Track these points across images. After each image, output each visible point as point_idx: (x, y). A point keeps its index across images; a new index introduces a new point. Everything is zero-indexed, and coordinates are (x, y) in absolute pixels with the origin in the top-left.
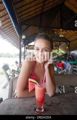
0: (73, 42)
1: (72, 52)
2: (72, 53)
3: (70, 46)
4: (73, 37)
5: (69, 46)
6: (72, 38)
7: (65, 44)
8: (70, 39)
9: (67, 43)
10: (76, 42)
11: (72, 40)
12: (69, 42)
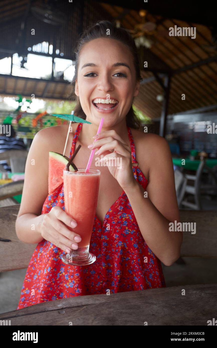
0: (184, 75)
1: (178, 118)
2: (177, 124)
3: (172, 91)
4: (188, 53)
5: (166, 92)
6: (181, 56)
7: (152, 83)
8: (175, 59)
9: (161, 76)
10: (196, 74)
11: (181, 65)
12: (170, 73)
